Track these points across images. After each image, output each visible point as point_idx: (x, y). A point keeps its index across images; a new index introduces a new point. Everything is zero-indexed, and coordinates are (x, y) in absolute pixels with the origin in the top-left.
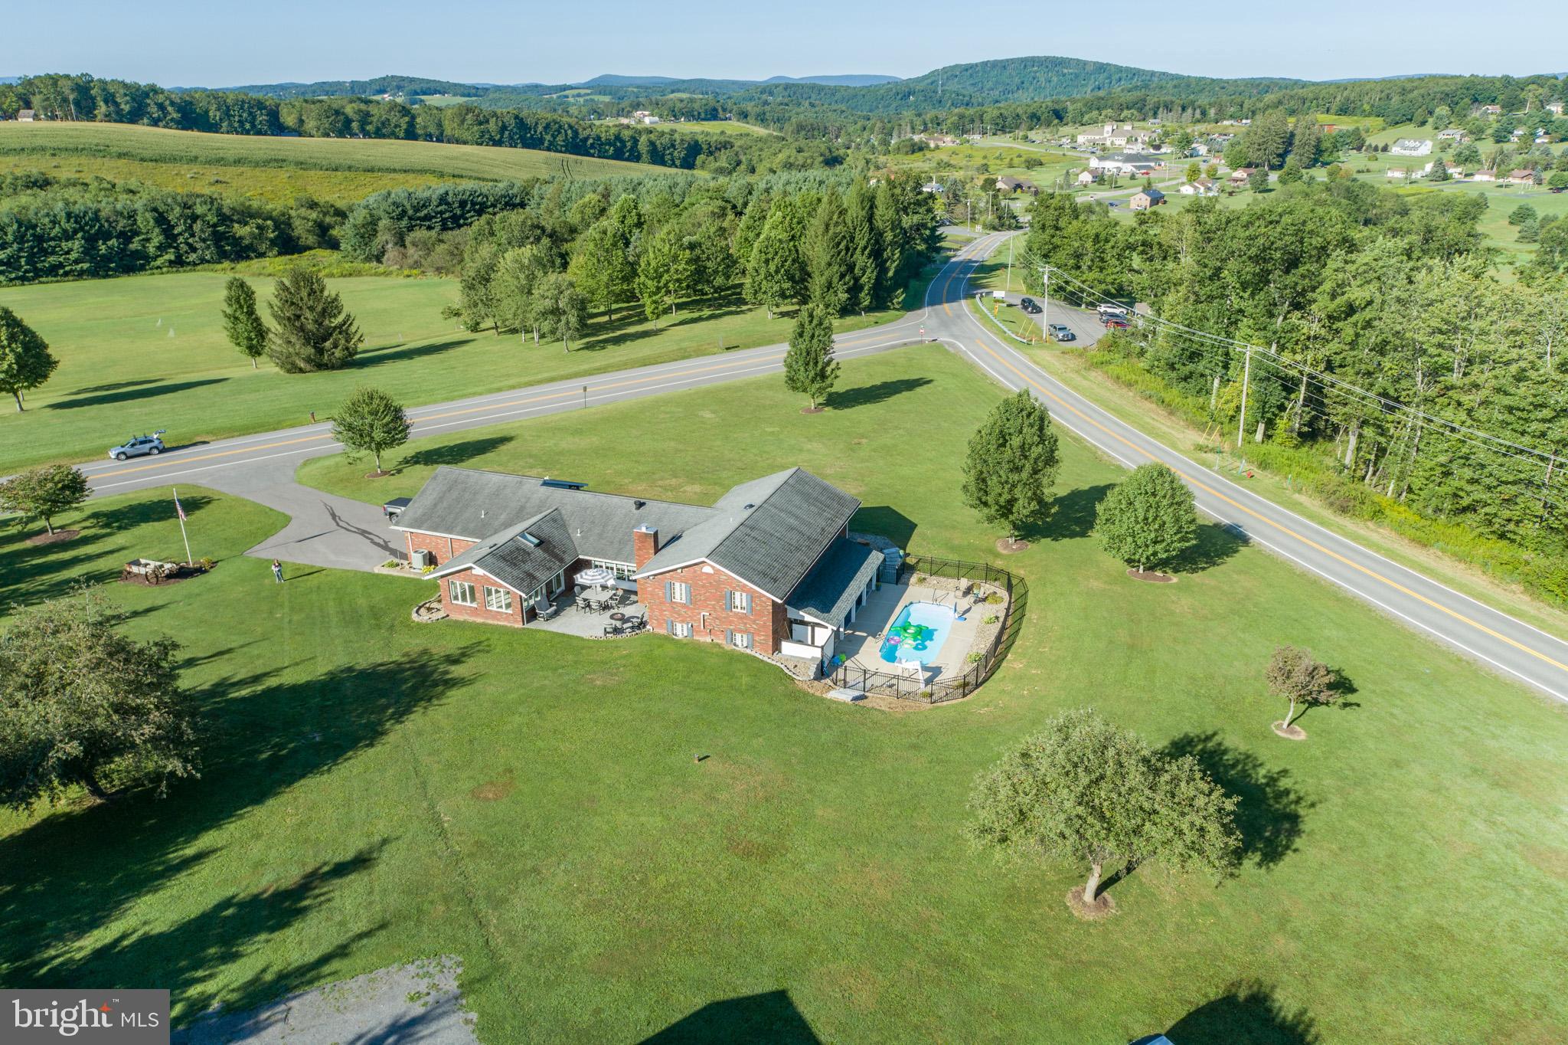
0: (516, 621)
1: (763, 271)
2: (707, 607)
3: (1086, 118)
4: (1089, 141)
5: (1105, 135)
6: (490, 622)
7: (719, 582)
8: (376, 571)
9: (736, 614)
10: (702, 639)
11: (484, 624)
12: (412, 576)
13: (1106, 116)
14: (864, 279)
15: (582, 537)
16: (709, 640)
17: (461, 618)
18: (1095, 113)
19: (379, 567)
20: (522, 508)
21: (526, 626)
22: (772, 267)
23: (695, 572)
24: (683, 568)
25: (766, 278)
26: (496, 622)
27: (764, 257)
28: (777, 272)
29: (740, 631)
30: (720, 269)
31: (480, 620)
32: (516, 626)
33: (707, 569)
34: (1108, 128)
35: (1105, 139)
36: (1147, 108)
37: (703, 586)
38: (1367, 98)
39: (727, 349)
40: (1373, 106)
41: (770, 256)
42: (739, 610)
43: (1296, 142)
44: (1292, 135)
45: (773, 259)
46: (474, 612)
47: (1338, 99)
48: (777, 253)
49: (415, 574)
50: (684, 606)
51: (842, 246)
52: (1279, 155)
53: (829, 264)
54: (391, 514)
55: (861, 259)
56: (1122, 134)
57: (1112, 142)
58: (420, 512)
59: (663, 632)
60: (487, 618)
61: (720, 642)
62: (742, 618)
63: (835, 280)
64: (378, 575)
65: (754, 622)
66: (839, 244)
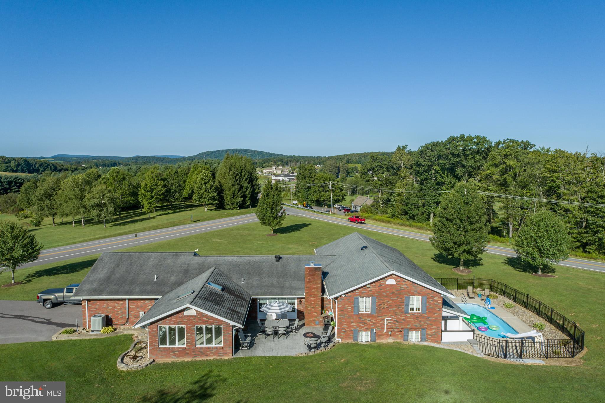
0: (226, 353)
1: (204, 187)
2: (388, 313)
3: (264, 165)
4: (268, 172)
5: (273, 170)
6: (198, 359)
7: (400, 291)
8: (54, 339)
9: (412, 314)
10: (384, 341)
11: (193, 362)
12: (93, 337)
13: (271, 164)
14: (247, 193)
15: (247, 283)
16: (390, 340)
17: (169, 360)
18: (267, 164)
19: (57, 335)
20: (186, 271)
21: (235, 356)
22: (209, 186)
23: (381, 285)
24: (370, 284)
25: (205, 191)
26: (205, 358)
27: (204, 181)
28: (211, 188)
29: (415, 329)
30: (177, 190)
31: (187, 359)
32: (226, 358)
33: (391, 282)
34: (274, 167)
35: (273, 171)
36: (284, 162)
37: (388, 296)
38: (354, 159)
39: (195, 221)
40: (356, 161)
41: (207, 181)
42: (415, 311)
43: (341, 169)
44: (339, 167)
45: (208, 182)
46: (182, 352)
47: (345, 159)
48: (209, 180)
49: (96, 335)
50: (368, 315)
51: (237, 177)
52: (337, 173)
53: (233, 185)
54: (45, 300)
55: (245, 184)
56: (279, 169)
57: (276, 172)
58: (96, 283)
59: (351, 341)
60: (195, 356)
61: (398, 341)
62: (416, 317)
63: (236, 192)
64: (57, 342)
65: (427, 318)
66: (236, 177)
